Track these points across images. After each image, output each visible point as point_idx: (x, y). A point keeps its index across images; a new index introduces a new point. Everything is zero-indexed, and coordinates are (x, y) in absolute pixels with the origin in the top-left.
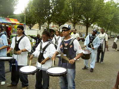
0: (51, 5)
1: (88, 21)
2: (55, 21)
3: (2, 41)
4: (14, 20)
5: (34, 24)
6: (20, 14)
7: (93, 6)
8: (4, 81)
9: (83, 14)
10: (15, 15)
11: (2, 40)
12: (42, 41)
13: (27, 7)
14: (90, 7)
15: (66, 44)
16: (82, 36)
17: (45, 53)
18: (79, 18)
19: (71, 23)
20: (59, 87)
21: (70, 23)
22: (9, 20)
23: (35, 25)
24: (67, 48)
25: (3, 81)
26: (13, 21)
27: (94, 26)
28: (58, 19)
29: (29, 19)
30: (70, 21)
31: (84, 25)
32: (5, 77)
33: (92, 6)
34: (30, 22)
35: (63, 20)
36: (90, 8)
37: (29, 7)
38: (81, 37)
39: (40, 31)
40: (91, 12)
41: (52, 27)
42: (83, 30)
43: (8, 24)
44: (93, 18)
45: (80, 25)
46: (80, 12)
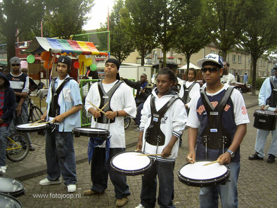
0: (168, 6)
1: (256, 42)
2: (178, 45)
3: (70, 93)
4: (87, 44)
5: (127, 52)
6: (97, 30)
7: (270, 7)
8: (74, 184)
9: (244, 26)
10: (85, 32)
11: (69, 91)
12: (153, 92)
13: (113, 14)
14: (261, 9)
15: (214, 104)
16: (241, 79)
17: (164, 122)
18: (235, 37)
19: (214, 49)
20: (195, 200)
21: (212, 49)
22: (76, 44)
23: (131, 54)
24: (217, 114)
25: (71, 183)
26: (84, 47)
27: (270, 55)
28: (185, 40)
29: (118, 40)
30: (212, 44)
31: (245, 52)
32: (75, 173)
33: (268, 7)
34: (120, 47)
35: (196, 43)
36: (262, 11)
37: (117, 13)
38: (238, 81)
39: (143, 68)
40: (264, 21)
41: (170, 58)
42: (243, 64)
43: (73, 53)
44: (270, 35)
45: (235, 54)
46: (237, 22)
